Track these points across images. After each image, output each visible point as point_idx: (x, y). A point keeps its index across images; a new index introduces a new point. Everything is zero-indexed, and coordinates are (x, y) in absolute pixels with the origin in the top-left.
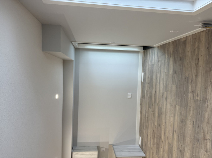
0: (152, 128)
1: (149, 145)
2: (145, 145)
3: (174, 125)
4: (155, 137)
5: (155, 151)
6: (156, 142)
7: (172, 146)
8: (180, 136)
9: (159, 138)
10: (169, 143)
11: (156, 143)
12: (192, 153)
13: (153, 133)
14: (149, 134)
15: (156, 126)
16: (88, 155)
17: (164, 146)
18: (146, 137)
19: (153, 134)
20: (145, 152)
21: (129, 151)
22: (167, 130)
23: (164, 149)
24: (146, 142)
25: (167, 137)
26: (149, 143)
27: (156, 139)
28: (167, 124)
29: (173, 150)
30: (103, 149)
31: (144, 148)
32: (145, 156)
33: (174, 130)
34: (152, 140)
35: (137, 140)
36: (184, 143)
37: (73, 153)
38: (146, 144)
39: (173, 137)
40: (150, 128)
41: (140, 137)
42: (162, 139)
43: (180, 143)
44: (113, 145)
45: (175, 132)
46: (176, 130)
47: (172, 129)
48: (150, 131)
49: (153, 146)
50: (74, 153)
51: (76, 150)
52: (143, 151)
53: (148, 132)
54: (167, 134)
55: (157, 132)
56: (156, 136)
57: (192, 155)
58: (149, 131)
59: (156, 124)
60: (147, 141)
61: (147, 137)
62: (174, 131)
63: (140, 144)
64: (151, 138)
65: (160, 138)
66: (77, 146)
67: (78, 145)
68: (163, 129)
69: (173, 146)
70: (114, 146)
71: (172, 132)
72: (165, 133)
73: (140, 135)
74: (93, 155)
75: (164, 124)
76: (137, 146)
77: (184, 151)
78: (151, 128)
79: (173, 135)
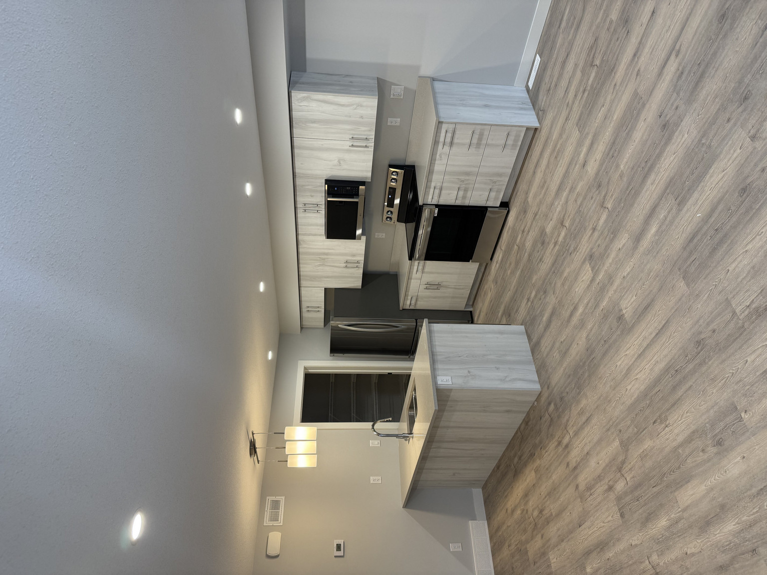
0: (594, 28)
1: (560, 92)
2: (549, 90)
3: (683, 29)
4: (592, 65)
5: (575, 116)
6: (592, 85)
7: (644, 105)
8: (689, 72)
9: (607, 71)
10: (636, 94)
11: (589, 88)
12: (703, 137)
13: (592, 48)
14: (576, 49)
15: (611, 22)
16: (343, 105)
17: (612, 101)
18: (561, 59)
19: (588, 55)
20: (540, 114)
21: (486, 106)
22: (650, 43)
23: (609, 110)
24: (555, 79)
25: (636, 70)
26: (564, 83)
27: (593, 75)
28: (659, 20)
29: (642, 117)
30: (396, 91)
31: (542, 98)
32: (537, 125)
33: (677, 47)
34: (579, 74)
35: (523, 69)
36: (690, 101)
37: (294, 94)
38: (553, 84)
39: (660, 74)
40: (584, 27)
41: (538, 57)
42: (618, 74)
43: (676, 100)
44: (434, 79)
45: (677, 56)
46: (683, 49)
47: (670, 42)
48: (582, 40)
49: (576, 96)
50: (296, 95)
51: (303, 83)
52: (537, 108)
53: (571, 44)
54: (643, 59)
55: (608, 47)
56: (597, 62)
57: (700, 140)
58: (579, 41)
59: (614, 16)
60: (561, 75)
61: (564, 63)
62: (674, 50)
63: (531, 85)
64: (576, 65)
65: (612, 70)
66: (305, 71)
67: (309, 68)
68: (634, 40)
69: (647, 106)
70: (437, 85)
71: (663, 56)
72: (635, 55)
73: (540, 51)
74: (361, 106)
75: (645, 17)
76: (518, 91)
77: (677, 125)
78: (590, 28)
79: (664, 67)
